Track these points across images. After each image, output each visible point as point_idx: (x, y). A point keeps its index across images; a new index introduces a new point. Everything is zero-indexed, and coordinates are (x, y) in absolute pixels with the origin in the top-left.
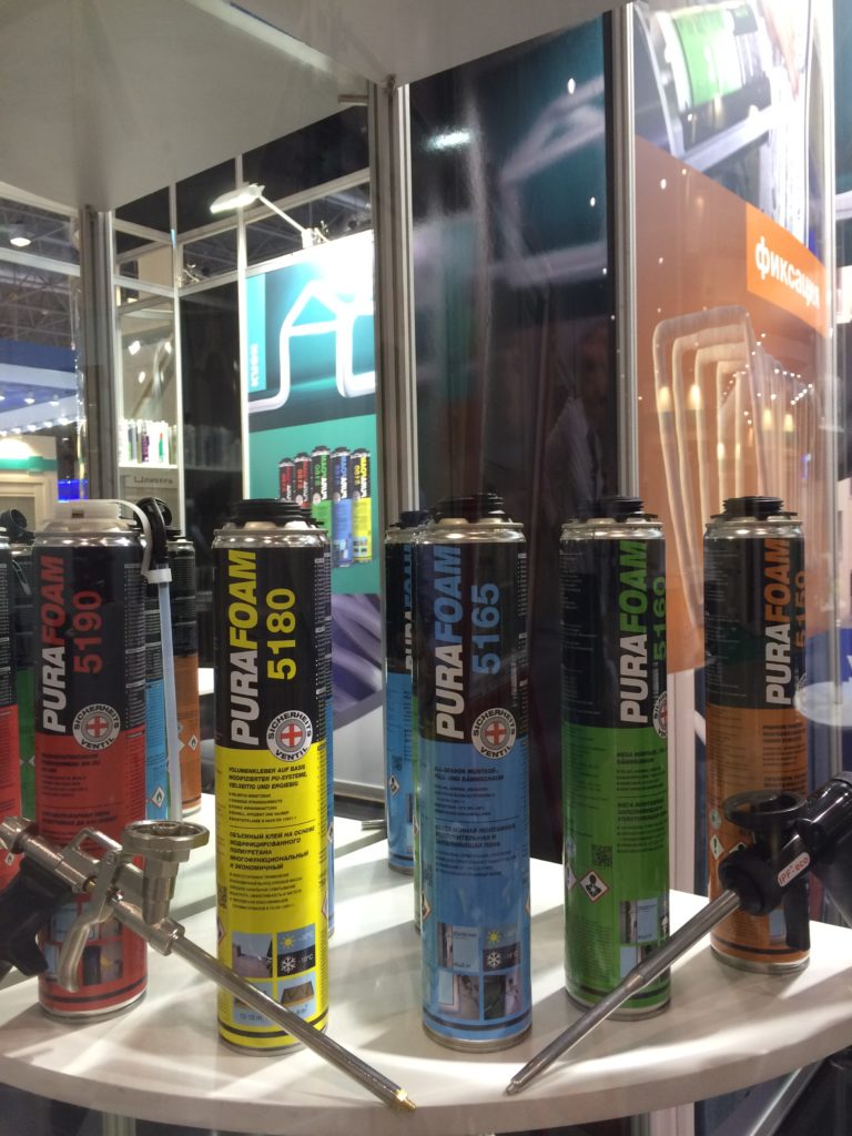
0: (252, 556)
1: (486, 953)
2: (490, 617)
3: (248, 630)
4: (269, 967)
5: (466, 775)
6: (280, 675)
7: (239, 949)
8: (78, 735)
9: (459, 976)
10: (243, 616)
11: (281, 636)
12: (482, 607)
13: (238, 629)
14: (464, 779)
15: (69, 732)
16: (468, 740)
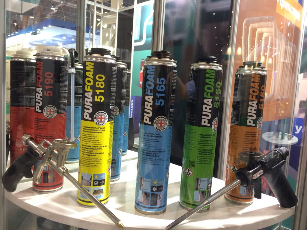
0: (93, 64)
1: (153, 187)
2: (162, 88)
3: (90, 86)
4: (90, 183)
5: (151, 135)
6: (99, 100)
7: (83, 177)
8: (45, 113)
9: (144, 192)
10: (89, 82)
11: (100, 89)
12: (160, 85)
13: (87, 86)
14: (150, 136)
15: (42, 112)
16: (152, 125)
